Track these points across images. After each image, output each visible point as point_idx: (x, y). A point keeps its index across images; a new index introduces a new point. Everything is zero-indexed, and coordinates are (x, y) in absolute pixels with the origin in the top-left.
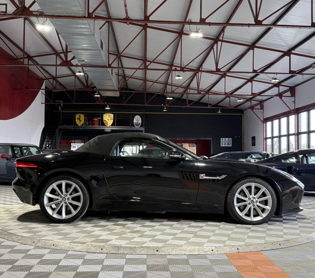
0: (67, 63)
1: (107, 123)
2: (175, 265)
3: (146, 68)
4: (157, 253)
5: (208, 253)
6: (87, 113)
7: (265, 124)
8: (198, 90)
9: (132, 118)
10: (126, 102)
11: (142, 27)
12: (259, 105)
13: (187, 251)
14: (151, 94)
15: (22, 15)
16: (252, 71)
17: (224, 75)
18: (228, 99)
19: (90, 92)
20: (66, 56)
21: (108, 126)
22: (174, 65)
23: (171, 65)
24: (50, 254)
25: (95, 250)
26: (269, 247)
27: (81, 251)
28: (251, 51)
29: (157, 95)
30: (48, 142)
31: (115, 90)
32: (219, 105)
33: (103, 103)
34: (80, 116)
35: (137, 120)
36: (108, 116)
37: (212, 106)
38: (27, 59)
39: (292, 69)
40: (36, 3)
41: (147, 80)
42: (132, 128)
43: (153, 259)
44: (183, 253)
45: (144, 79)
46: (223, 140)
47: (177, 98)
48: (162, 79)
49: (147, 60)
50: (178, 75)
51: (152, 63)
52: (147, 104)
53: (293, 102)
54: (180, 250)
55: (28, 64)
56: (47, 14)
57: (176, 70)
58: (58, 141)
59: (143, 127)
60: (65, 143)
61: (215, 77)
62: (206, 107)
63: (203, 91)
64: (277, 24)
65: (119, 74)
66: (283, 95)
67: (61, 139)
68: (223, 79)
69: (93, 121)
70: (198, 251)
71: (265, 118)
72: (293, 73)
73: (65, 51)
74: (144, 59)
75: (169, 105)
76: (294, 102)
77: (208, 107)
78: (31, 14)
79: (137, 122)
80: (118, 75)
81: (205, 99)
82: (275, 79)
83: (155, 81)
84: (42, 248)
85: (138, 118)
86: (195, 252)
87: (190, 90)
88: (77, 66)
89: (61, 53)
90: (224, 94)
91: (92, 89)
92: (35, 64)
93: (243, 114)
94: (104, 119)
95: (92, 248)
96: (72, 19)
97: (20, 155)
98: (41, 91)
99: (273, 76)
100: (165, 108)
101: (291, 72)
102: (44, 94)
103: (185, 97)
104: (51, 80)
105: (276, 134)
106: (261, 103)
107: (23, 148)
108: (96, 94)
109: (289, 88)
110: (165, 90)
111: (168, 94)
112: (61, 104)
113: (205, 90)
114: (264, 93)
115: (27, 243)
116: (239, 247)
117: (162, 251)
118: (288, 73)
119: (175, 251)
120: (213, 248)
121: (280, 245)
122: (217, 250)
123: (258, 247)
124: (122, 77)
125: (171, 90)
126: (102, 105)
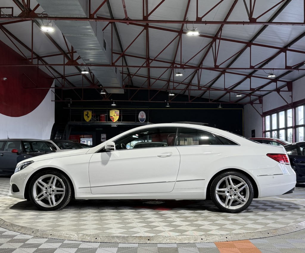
0: (72, 62)
1: (114, 119)
3: (148, 66)
4: (149, 242)
5: (198, 242)
6: (95, 110)
7: (264, 118)
8: (199, 86)
9: (137, 114)
10: (131, 98)
11: (144, 27)
12: (258, 100)
13: (177, 240)
14: (155, 91)
15: (28, 18)
16: (249, 68)
17: (223, 72)
18: (228, 94)
19: (96, 90)
20: (72, 56)
21: (114, 122)
23: (173, 63)
24: (47, 243)
25: (90, 239)
26: (258, 236)
27: (77, 240)
28: (249, 48)
29: (161, 91)
30: (58, 137)
31: (120, 88)
32: (221, 100)
34: (88, 113)
35: (142, 115)
36: (114, 112)
37: (212, 102)
38: (37, 59)
39: (287, 65)
40: (40, 6)
41: (151, 77)
42: (137, 123)
43: (144, 248)
44: (174, 241)
45: (147, 76)
47: (180, 95)
48: (166, 76)
49: (150, 58)
50: (178, 72)
51: (154, 61)
52: (151, 101)
53: (290, 96)
54: (171, 239)
55: (38, 64)
56: (51, 16)
57: (176, 67)
58: (68, 136)
59: (147, 122)
60: (74, 138)
61: (215, 74)
62: (207, 102)
64: (273, 22)
65: (123, 72)
66: (281, 90)
67: (70, 134)
68: (223, 75)
69: (100, 117)
70: (188, 240)
71: (263, 112)
72: (289, 69)
74: (145, 57)
75: (171, 101)
76: (292, 96)
77: (209, 102)
78: (36, 16)
79: (141, 117)
81: (206, 95)
82: (272, 74)
83: (157, 78)
84: (40, 238)
85: (142, 113)
86: (185, 241)
87: (192, 86)
88: (82, 65)
89: (68, 53)
90: (224, 89)
91: (98, 86)
92: (44, 64)
93: (243, 109)
94: (110, 115)
95: (87, 237)
96: (75, 20)
97: (30, 149)
98: (51, 89)
99: (269, 71)
100: (168, 104)
101: (287, 67)
102: (54, 92)
103: (187, 93)
104: (60, 79)
105: (275, 127)
106: (260, 98)
108: (102, 91)
109: (286, 83)
110: (168, 87)
111: (170, 90)
112: (70, 102)
113: (205, 86)
114: (263, 88)
115: (27, 233)
116: (228, 236)
117: (153, 240)
118: (285, 68)
119: (165, 240)
120: (203, 237)
121: (268, 233)
122: (206, 239)
123: (247, 236)
124: (127, 75)
125: (173, 86)
126: (109, 101)
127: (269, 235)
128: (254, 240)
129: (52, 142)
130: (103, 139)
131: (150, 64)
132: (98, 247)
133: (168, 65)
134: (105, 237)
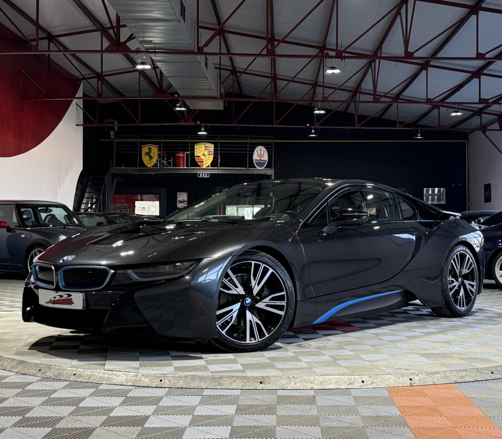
0: (118, 46)
1: (203, 162)
2: (288, 405)
3: (271, 53)
4: (261, 386)
5: (354, 387)
6: (164, 143)
8: (374, 94)
9: (250, 151)
10: (237, 120)
12: (497, 123)
13: (316, 383)
14: (284, 106)
16: (475, 56)
17: (425, 65)
18: (436, 111)
19: (167, 102)
20: (118, 34)
21: (204, 167)
22: (327, 47)
23: (322, 47)
24: (67, 390)
25: (149, 382)
26: (471, 377)
27: (124, 383)
28: (474, 17)
29: (298, 106)
30: (91, 199)
31: (215, 98)
32: (422, 122)
33: (194, 124)
34: (150, 149)
35: (260, 154)
36: (204, 148)
37: (403, 127)
38: (46, 41)
41: (278, 77)
42: (251, 171)
43: (251, 396)
44: (309, 386)
45: (270, 75)
46: (428, 191)
47: (337, 113)
48: (308, 74)
49: (275, 38)
50: (331, 66)
51: (282, 44)
52: (279, 124)
54: (303, 381)
55: (49, 51)
57: (328, 56)
58: (110, 197)
59: (271, 168)
60: (123, 201)
61: (408, 69)
62: (393, 127)
63: (385, 96)
65: (222, 67)
67: (115, 193)
68: (424, 72)
69: (175, 158)
70: (337, 383)
73: (115, 25)
74: (265, 36)
75: (320, 125)
77: (396, 127)
79: (259, 159)
80: (220, 69)
81: (391, 114)
83: (290, 79)
84: (54, 380)
85: (261, 150)
86: (331, 384)
87: (361, 95)
88: (138, 51)
89: (109, 28)
90: (425, 101)
91: (169, 96)
92: (62, 49)
93: (466, 141)
94: (196, 153)
95: (143, 378)
97: (33, 222)
98: (75, 101)
100: (313, 131)
102: (82, 108)
103: (352, 110)
104: (94, 81)
106: (501, 118)
107: (40, 208)
108: (178, 105)
110: (313, 97)
111: (317, 103)
112: (114, 127)
113: (388, 95)
115: (28, 372)
116: (414, 377)
117: (270, 384)
119: (293, 383)
120: (365, 378)
121: (492, 373)
122: (371, 382)
123: (450, 376)
124: (230, 72)
125: (322, 95)
126: (193, 126)
127: (493, 376)
128: (463, 384)
130: (181, 202)
131: (276, 49)
132: (163, 395)
133: (313, 52)
134: (179, 378)
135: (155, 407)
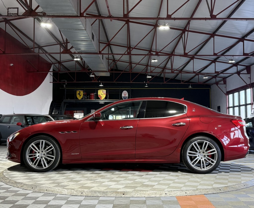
0: (67, 51)
1: (101, 97)
2: (135, 204)
3: (129, 54)
4: (123, 196)
5: (162, 196)
6: (86, 89)
7: (227, 96)
8: (172, 69)
9: (121, 93)
10: (116, 79)
11: (125, 22)
12: (222, 81)
13: (146, 194)
14: (135, 74)
15: (30, 16)
16: (213, 55)
17: (192, 58)
18: (197, 76)
19: (88, 73)
20: (67, 46)
21: (102, 99)
23: (150, 51)
24: (43, 197)
25: (77, 194)
26: (211, 192)
27: (67, 194)
28: (212, 38)
29: (140, 74)
30: (56, 113)
31: (106, 71)
32: (191, 81)
33: (98, 82)
34: (80, 92)
35: (125, 94)
36: (102, 91)
37: (184, 83)
38: (38, 49)
39: (245, 52)
40: (40, 7)
41: (132, 62)
43: (119, 200)
44: (143, 196)
45: (129, 62)
47: (157, 77)
48: (144, 61)
49: (131, 47)
50: (154, 58)
51: (134, 49)
52: (132, 82)
53: (249, 78)
54: (141, 194)
55: (39, 53)
56: (49, 15)
57: (152, 55)
58: (63, 112)
60: (69, 113)
61: (185, 59)
62: (179, 83)
63: (176, 70)
64: (231, 18)
65: (109, 58)
66: (241, 73)
67: (65, 110)
68: (192, 61)
69: (90, 96)
70: (155, 194)
71: (227, 91)
72: (246, 55)
74: (127, 46)
75: (149, 82)
76: (250, 78)
77: (181, 83)
78: (36, 14)
79: (124, 96)
81: (179, 77)
82: (232, 60)
83: (137, 63)
84: (38, 192)
85: (125, 92)
87: (166, 70)
88: (75, 53)
89: (63, 43)
90: (193, 72)
91: (88, 71)
92: (44, 52)
93: (210, 88)
94: (98, 94)
96: (68, 18)
98: (49, 73)
99: (230, 57)
100: (147, 85)
101: (244, 54)
102: (52, 75)
103: (162, 75)
104: (57, 65)
105: (236, 104)
106: (224, 79)
108: (91, 74)
109: (245, 67)
110: (146, 71)
111: (148, 73)
112: (65, 83)
113: (177, 70)
114: (226, 71)
115: (28, 189)
116: (187, 192)
117: (127, 195)
118: (243, 55)
119: (137, 195)
120: (167, 192)
121: (220, 190)
122: (169, 194)
123: (202, 191)
124: (112, 61)
125: (150, 70)
126: (97, 83)
127: (221, 191)
128: (208, 195)
129: (49, 116)
131: (131, 52)
132: (83, 199)
133: (146, 53)
134: (89, 192)
135: (79, 205)
